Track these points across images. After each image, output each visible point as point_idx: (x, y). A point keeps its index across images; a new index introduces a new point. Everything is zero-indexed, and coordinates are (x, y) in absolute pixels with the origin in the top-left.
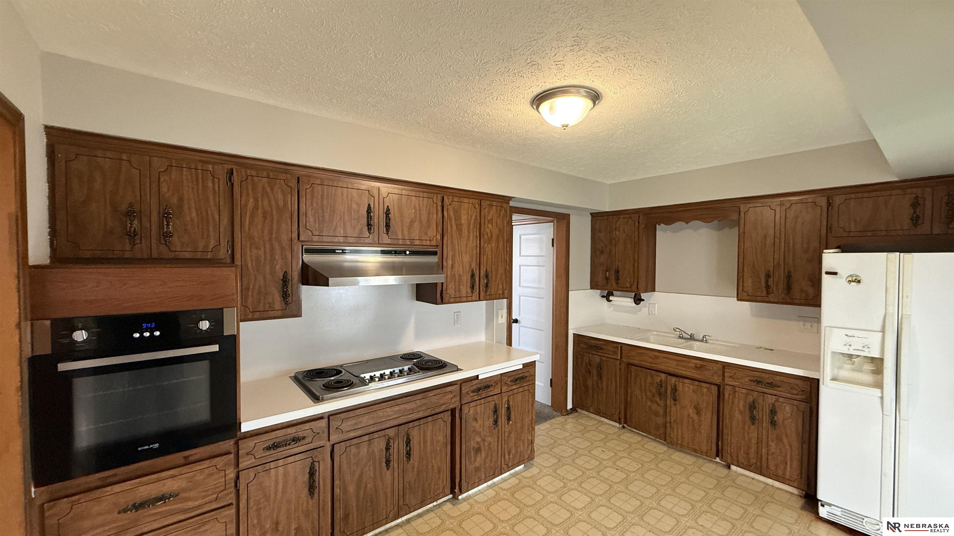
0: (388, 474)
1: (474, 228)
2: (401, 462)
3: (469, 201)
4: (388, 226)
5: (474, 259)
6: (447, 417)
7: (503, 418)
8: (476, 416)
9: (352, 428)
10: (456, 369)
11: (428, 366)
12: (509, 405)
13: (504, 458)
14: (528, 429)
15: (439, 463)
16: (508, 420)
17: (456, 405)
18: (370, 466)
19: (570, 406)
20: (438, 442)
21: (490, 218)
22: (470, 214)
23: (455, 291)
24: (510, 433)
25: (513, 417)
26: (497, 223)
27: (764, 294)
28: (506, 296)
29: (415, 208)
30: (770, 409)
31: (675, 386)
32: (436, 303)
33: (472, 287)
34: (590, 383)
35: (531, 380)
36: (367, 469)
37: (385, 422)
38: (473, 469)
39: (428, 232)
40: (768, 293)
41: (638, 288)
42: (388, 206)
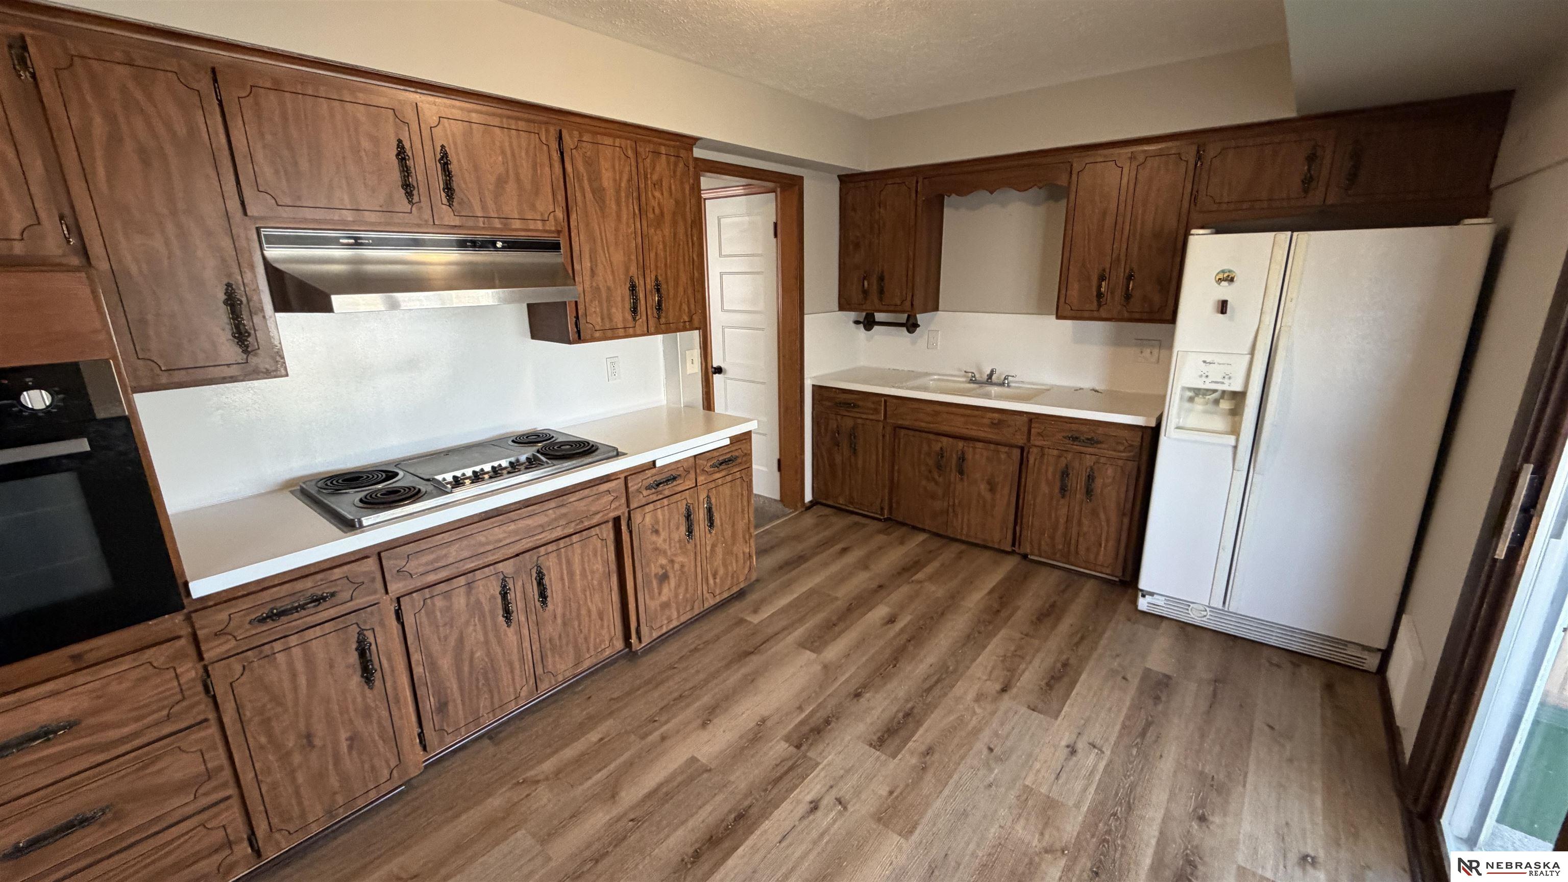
0: (510, 634)
1: (627, 197)
2: (531, 610)
3: (614, 142)
4: (449, 190)
5: (633, 257)
6: (608, 532)
7: (702, 526)
8: (656, 527)
9: (430, 568)
10: (615, 453)
11: (564, 453)
12: (709, 502)
13: (708, 584)
14: (744, 537)
15: (600, 605)
16: (710, 526)
17: (622, 511)
18: (475, 625)
19: (808, 497)
20: (593, 572)
21: (655, 177)
22: (617, 167)
23: (602, 319)
24: (714, 546)
25: (717, 522)
26: (670, 188)
27: (1095, 305)
28: (696, 323)
29: (503, 153)
30: (1088, 474)
31: (963, 453)
32: (569, 342)
33: (634, 310)
34: (838, 459)
35: (746, 462)
36: (471, 628)
37: (492, 552)
38: (659, 608)
39: (538, 204)
40: (1100, 305)
41: (912, 305)
42: (443, 147)
